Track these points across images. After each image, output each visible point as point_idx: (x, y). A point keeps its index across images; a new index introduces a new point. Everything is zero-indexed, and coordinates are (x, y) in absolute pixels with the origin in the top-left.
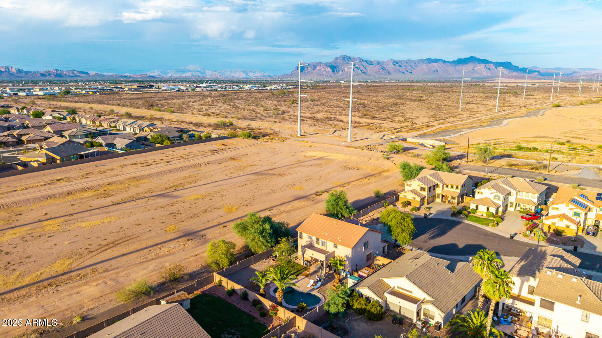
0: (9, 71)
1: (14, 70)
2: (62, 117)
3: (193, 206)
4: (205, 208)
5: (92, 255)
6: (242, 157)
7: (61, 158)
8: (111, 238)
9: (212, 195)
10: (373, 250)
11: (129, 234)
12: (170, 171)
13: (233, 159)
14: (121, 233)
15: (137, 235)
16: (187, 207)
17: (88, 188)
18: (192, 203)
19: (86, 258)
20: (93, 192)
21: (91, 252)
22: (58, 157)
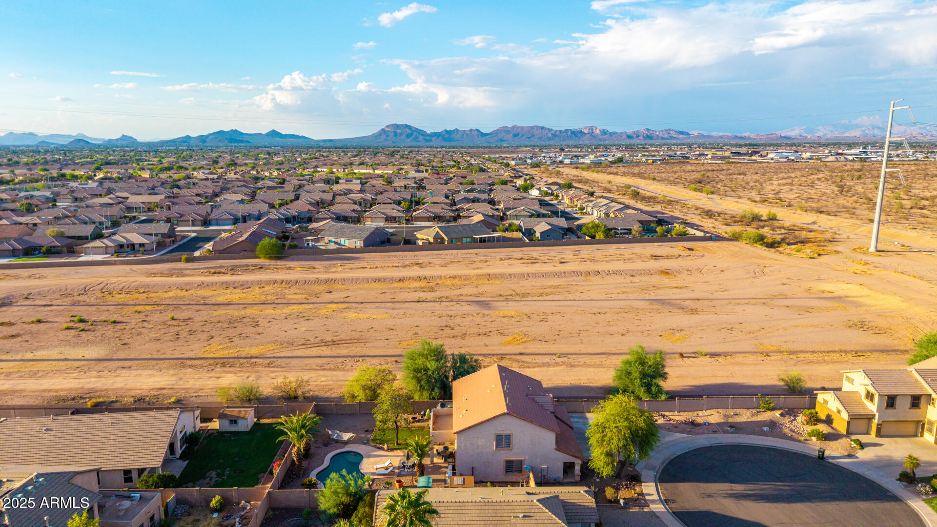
0: (593, 133)
1: (598, 131)
2: (550, 191)
3: (485, 323)
4: (490, 330)
5: (298, 348)
6: (686, 272)
7: (449, 239)
8: (343, 336)
9: (532, 316)
10: (527, 457)
11: (364, 337)
12: (544, 275)
13: (666, 273)
14: (361, 334)
15: (369, 340)
16: (476, 323)
17: (425, 278)
18: (489, 320)
19: (289, 349)
20: (423, 284)
21: (303, 345)
22: (446, 238)
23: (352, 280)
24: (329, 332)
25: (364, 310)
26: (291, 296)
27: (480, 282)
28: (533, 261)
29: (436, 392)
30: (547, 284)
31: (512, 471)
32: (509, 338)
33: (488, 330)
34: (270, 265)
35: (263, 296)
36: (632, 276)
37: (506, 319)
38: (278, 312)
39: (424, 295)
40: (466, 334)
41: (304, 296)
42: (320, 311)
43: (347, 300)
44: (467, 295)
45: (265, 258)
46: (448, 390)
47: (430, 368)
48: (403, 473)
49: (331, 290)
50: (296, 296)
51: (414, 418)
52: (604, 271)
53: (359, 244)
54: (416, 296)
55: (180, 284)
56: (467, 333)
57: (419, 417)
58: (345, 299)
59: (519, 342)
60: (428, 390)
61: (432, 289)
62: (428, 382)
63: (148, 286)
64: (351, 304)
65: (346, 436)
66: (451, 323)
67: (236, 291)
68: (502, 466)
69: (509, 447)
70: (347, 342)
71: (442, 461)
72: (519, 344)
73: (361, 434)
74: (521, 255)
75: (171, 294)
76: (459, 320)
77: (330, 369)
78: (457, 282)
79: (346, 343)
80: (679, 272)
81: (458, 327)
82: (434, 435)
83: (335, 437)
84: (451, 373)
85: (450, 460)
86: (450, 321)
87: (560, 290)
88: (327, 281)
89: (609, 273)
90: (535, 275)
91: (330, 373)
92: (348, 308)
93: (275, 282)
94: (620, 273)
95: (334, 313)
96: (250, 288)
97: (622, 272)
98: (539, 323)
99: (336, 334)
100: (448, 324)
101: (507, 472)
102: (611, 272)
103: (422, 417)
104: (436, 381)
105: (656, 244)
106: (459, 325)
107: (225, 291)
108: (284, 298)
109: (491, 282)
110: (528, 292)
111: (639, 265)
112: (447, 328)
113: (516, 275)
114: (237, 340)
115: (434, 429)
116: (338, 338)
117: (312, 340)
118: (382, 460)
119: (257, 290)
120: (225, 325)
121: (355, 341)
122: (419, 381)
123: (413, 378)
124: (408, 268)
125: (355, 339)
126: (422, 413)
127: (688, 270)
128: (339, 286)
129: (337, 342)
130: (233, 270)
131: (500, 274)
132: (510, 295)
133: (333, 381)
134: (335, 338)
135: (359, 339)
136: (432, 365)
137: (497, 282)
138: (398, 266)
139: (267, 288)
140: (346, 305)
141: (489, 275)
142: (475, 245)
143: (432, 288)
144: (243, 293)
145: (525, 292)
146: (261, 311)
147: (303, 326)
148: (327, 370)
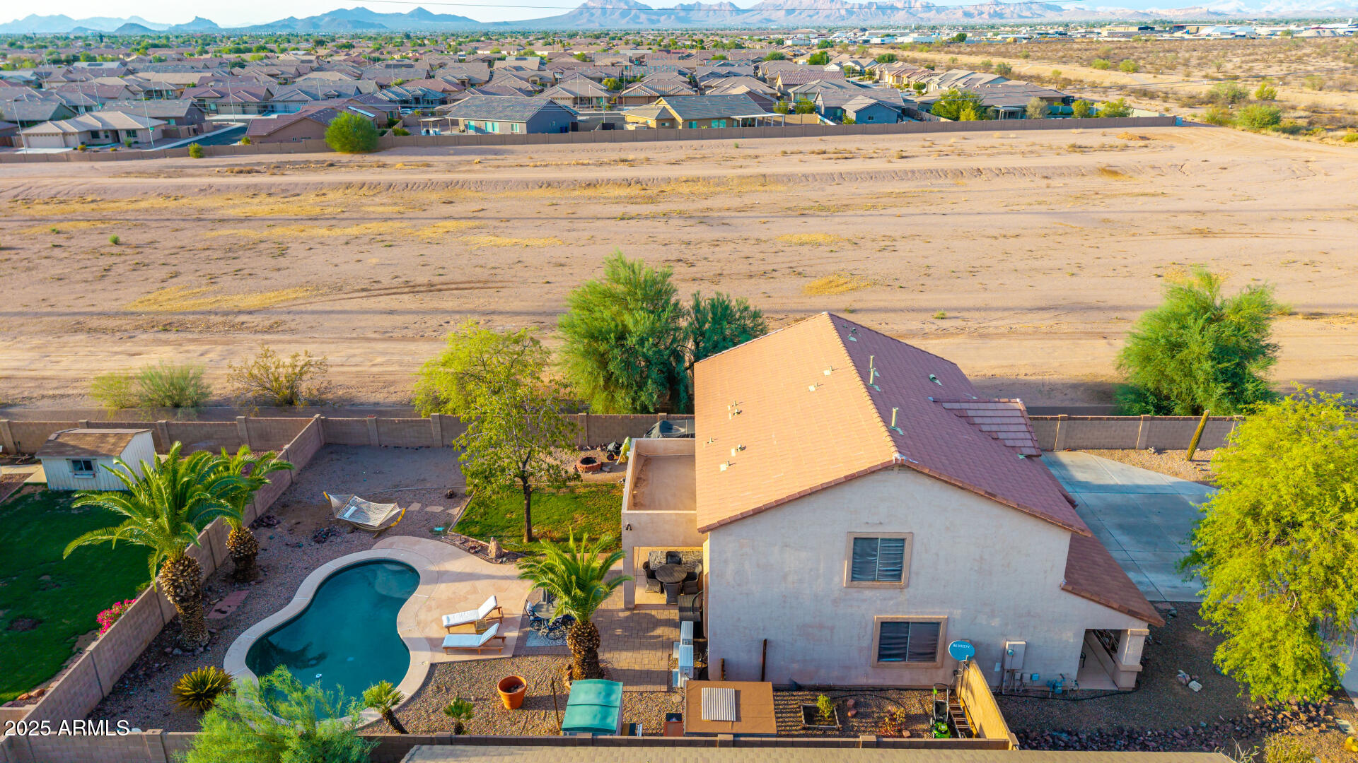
2: (858, 68)
3: (761, 256)
4: (775, 267)
5: (349, 296)
6: (1150, 170)
7: (685, 120)
8: (457, 276)
9: (861, 242)
10: (957, 613)
11: (499, 278)
12: (873, 176)
13: (1111, 171)
14: (493, 271)
15: (511, 284)
16: (742, 255)
17: (638, 182)
18: (771, 250)
19: (331, 297)
20: (635, 191)
21: (363, 290)
22: (679, 119)
23: (496, 184)
24: (428, 267)
25: (510, 231)
26: (371, 209)
27: (746, 188)
28: (847, 155)
29: (651, 393)
30: (882, 190)
31: (901, 656)
32: (816, 282)
33: (770, 268)
34: (350, 161)
35: (318, 209)
36: (1047, 177)
37: (806, 248)
38: (337, 232)
39: (633, 209)
40: (720, 275)
41: (396, 209)
42: (420, 233)
43: (481, 214)
44: (720, 210)
45: (343, 149)
46: (682, 388)
47: (633, 329)
48: (532, 643)
49: (450, 200)
50: (381, 209)
51: (587, 461)
52: (991, 170)
53: (520, 129)
54: (619, 210)
55: (167, 188)
56: (724, 272)
57: (601, 456)
58: (475, 214)
59: (841, 289)
60: (629, 386)
61: (651, 200)
62: (628, 365)
63: (105, 190)
64: (486, 221)
65: (379, 514)
66: (688, 254)
67: (271, 200)
68: (869, 640)
69: (899, 577)
70: (461, 286)
71: (662, 599)
72: (842, 293)
73: (432, 504)
74: (823, 147)
75: (143, 205)
76: (705, 250)
77: (404, 338)
78: (700, 188)
79: (457, 289)
80: (1139, 171)
81: (705, 262)
82: (634, 524)
83: (347, 515)
84: (690, 345)
85: (687, 601)
86: (685, 251)
87: (910, 200)
88: (448, 185)
89: (1000, 173)
90: (855, 177)
91: (400, 346)
92: (478, 227)
93: (349, 186)
94: (1022, 172)
95: (447, 236)
96: (298, 195)
97: (1025, 172)
98: (879, 254)
99: (441, 271)
100: (682, 257)
101: (881, 656)
102: (1003, 171)
103: (611, 457)
104: (648, 361)
105: (1074, 131)
106: (706, 259)
107: (249, 200)
108: (358, 212)
109: (767, 188)
110: (844, 203)
111: (1052, 161)
112: (680, 264)
113: (817, 177)
114: (226, 282)
115: (635, 504)
116: (442, 279)
117: (386, 281)
118: (475, 591)
119: (312, 198)
120: (219, 254)
121: (478, 285)
122: (603, 361)
123: (587, 354)
124: (606, 167)
125: (479, 282)
126: (611, 447)
127: (1153, 167)
128: (469, 194)
129: (439, 287)
130: (279, 168)
131: (785, 175)
132: (809, 209)
133: (400, 363)
134: (436, 280)
135: (486, 282)
136: (637, 321)
137: (781, 188)
138: (589, 164)
139: (331, 196)
140: (477, 223)
141: (764, 176)
142: (735, 130)
143: (651, 197)
144: (283, 203)
145: (839, 203)
146: (303, 231)
147: (375, 257)
148: (397, 340)
